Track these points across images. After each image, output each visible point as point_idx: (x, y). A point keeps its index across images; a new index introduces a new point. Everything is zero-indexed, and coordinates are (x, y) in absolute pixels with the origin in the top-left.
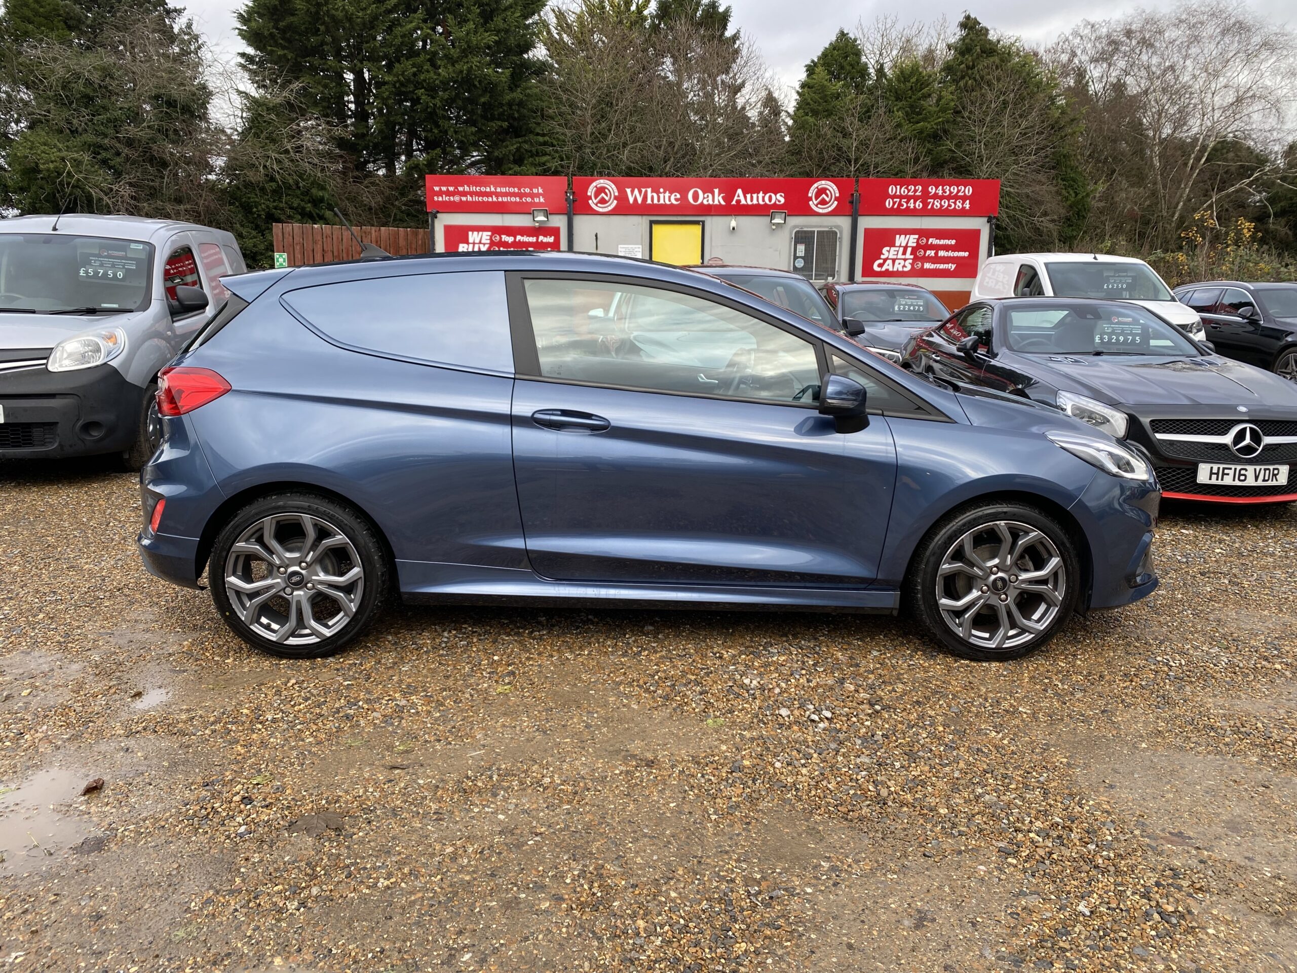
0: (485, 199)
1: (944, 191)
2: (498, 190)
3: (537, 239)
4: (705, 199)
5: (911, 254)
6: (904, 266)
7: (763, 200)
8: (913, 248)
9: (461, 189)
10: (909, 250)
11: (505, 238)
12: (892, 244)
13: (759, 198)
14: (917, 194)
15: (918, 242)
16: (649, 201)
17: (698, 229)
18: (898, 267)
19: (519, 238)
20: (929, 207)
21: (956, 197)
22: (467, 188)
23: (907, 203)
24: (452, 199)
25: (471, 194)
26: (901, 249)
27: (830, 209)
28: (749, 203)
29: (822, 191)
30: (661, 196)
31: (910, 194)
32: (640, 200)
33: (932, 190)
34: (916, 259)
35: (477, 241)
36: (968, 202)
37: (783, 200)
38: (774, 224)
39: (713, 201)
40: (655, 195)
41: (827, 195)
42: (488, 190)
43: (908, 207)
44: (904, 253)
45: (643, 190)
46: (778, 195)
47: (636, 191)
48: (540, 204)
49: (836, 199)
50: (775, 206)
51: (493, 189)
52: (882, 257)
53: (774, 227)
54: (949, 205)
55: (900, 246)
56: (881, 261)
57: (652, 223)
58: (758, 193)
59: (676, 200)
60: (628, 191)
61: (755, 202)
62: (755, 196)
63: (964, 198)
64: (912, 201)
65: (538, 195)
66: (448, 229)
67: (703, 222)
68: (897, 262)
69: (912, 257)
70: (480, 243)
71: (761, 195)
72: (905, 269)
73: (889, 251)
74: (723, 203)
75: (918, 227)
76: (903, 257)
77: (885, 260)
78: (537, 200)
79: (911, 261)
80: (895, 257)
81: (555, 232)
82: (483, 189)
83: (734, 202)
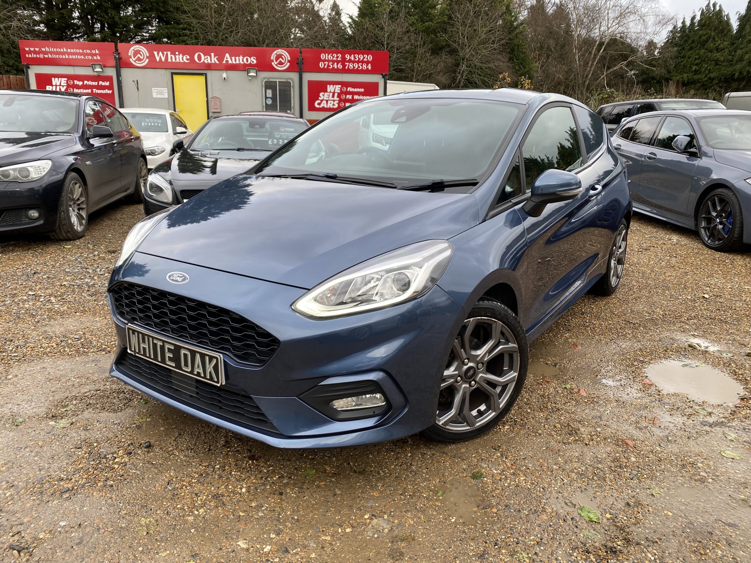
0: (61, 56)
1: (355, 58)
2: (69, 51)
3: (98, 83)
4: (206, 59)
5: (338, 97)
6: (334, 105)
7: (243, 61)
8: (338, 93)
9: (43, 49)
10: (336, 95)
11: (76, 82)
12: (326, 91)
13: (240, 60)
14: (339, 59)
15: (341, 90)
16: (169, 60)
17: (203, 78)
18: (330, 105)
19: (86, 82)
20: (347, 68)
21: (363, 62)
22: (47, 49)
23: (333, 65)
24: (38, 56)
25: (51, 53)
26: (331, 94)
27: (285, 68)
28: (234, 62)
29: (279, 56)
30: (177, 57)
31: (334, 59)
32: (163, 59)
33: (347, 57)
34: (340, 101)
35: (58, 84)
36: (370, 65)
37: (255, 62)
38: (250, 76)
39: (211, 61)
40: (173, 56)
41: (283, 59)
42: (62, 50)
43: (333, 68)
44: (333, 96)
45: (165, 53)
46: (252, 58)
47: (161, 53)
48: (97, 60)
49: (289, 61)
50: (250, 65)
51: (65, 50)
52: (320, 98)
53: (250, 78)
54: (359, 67)
55: (330, 92)
56: (319, 101)
57: (172, 74)
58: (239, 56)
59: (187, 59)
60: (155, 53)
61: (238, 62)
62: (237, 58)
63: (367, 63)
64: (336, 64)
65: (96, 55)
66: (38, 76)
67: (206, 74)
68: (329, 102)
69: (338, 99)
70: (60, 85)
71: (241, 57)
72: (335, 107)
73: (324, 95)
74: (217, 62)
75: (341, 80)
76: (333, 99)
77: (322, 101)
78: (95, 58)
79: (337, 102)
80: (327, 99)
81: (109, 79)
82: (58, 50)
83: (224, 62)
